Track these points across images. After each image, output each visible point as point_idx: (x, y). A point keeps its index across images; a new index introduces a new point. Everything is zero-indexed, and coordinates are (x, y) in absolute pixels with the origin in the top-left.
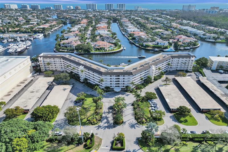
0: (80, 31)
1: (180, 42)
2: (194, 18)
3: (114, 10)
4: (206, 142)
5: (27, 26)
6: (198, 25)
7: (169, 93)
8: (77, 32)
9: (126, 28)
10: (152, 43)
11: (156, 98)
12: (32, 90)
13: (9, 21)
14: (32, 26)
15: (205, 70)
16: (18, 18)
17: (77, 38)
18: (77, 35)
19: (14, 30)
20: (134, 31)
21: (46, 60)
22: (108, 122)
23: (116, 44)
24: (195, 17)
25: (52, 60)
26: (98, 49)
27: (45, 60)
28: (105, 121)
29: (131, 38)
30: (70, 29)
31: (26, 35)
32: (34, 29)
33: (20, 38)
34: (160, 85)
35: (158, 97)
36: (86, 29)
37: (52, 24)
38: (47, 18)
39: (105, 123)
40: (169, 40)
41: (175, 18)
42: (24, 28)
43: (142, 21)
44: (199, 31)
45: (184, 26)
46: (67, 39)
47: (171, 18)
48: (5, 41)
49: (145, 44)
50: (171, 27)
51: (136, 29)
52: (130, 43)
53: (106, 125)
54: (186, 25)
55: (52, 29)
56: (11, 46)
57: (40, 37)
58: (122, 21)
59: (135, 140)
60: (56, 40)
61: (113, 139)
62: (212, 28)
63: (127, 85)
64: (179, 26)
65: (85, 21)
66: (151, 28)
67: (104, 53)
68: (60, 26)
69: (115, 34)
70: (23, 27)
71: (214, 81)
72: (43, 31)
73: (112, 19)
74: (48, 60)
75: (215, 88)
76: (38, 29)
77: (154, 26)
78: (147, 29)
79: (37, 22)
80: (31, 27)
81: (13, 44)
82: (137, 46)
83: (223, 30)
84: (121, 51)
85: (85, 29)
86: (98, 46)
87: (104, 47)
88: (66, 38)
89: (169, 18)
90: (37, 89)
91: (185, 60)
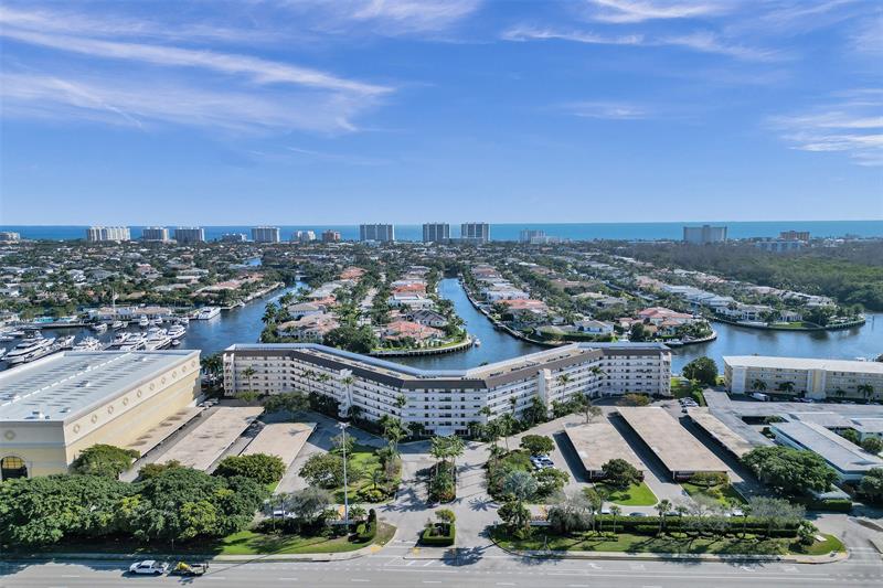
0: (340, 298)
1: (652, 324)
2: (715, 263)
3: (451, 243)
4: (668, 534)
5: (170, 288)
6: (722, 281)
7: (591, 440)
8: (331, 300)
9: (485, 290)
10: (564, 327)
11: (552, 448)
12: (204, 433)
13: (108, 274)
14: (184, 286)
15: (708, 393)
16: (139, 264)
17: (330, 315)
18: (329, 309)
19: (129, 297)
20: (510, 298)
21: (243, 362)
22: (414, 498)
23: (448, 331)
24: (718, 262)
25: (260, 361)
26: (395, 344)
27: (241, 361)
28: (408, 496)
29: (498, 316)
30: (307, 293)
31: (169, 311)
32: (194, 295)
33: (150, 317)
34: (569, 425)
35: (556, 446)
36: (357, 293)
37: (250, 280)
38: (232, 266)
39: (407, 500)
40: (618, 322)
41: (649, 265)
42: (161, 292)
43: (540, 272)
44: (718, 298)
45: (675, 285)
46: (299, 318)
47: (640, 263)
48: (103, 327)
49: (540, 329)
50: (635, 289)
51: (519, 293)
52: (498, 329)
53: (408, 504)
54: (682, 283)
55: (247, 295)
56: (124, 338)
57: (210, 316)
58: (474, 270)
59: (482, 529)
60: (264, 319)
61: (424, 528)
62: (765, 289)
63: (471, 420)
64: (660, 286)
65: (355, 271)
66: (567, 290)
67: (411, 355)
68: (273, 287)
69: (448, 304)
70: (158, 288)
71: (728, 416)
72: (221, 298)
73: (443, 265)
74: (248, 362)
75: (726, 429)
76: (205, 295)
77: (576, 283)
78: (553, 292)
79: (199, 277)
80: (181, 289)
81: (129, 334)
82: (517, 338)
83: (797, 295)
84: (467, 348)
85: (354, 293)
86: (395, 334)
87: (412, 336)
88: (296, 315)
89: (632, 264)
90: (216, 431)
91: (648, 364)
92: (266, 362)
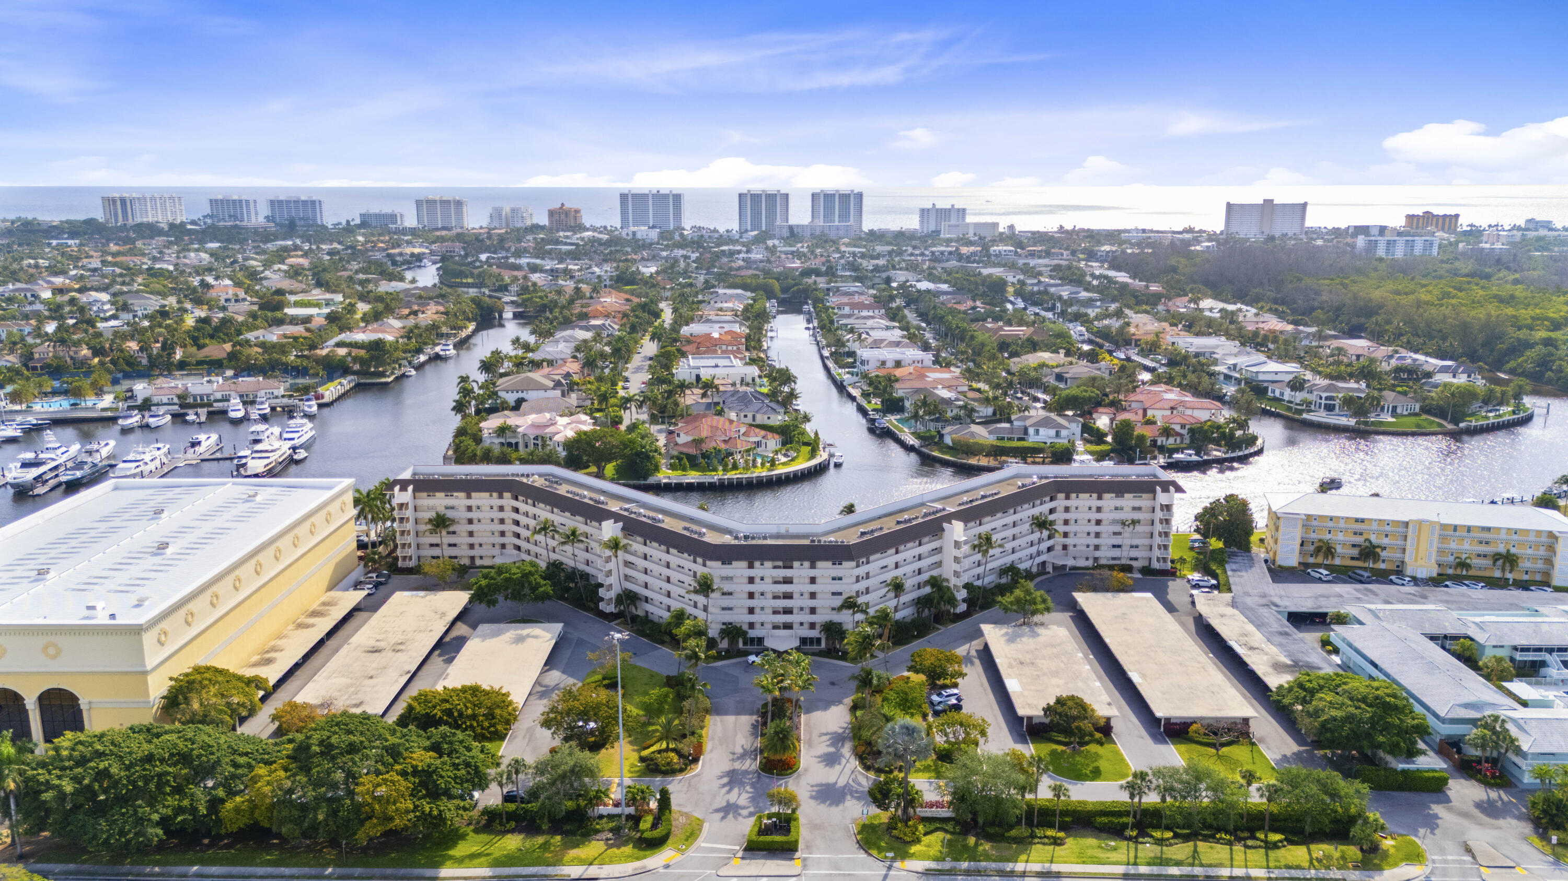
1: (1150, 423)
3: (793, 234)
4: (1143, 832)
5: (274, 335)
6: (1284, 327)
9: (854, 345)
10: (993, 428)
13: (156, 302)
15: (1235, 565)
18: (572, 385)
19: (203, 354)
20: (897, 364)
23: (787, 436)
26: (694, 462)
27: (425, 501)
29: (876, 402)
30: (530, 349)
31: (280, 387)
32: (322, 352)
33: (247, 400)
36: (621, 350)
37: (423, 320)
38: (385, 287)
40: (1091, 416)
42: (259, 345)
43: (956, 302)
44: (1273, 366)
45: (1198, 334)
46: (516, 407)
47: (1138, 285)
49: (951, 434)
50: (1127, 345)
51: (912, 353)
52: (874, 430)
54: (1209, 328)
58: (833, 300)
60: (457, 410)
62: (1360, 346)
63: (826, 620)
64: (1171, 337)
65: (613, 301)
66: (1002, 346)
67: (722, 484)
69: (784, 377)
72: (372, 361)
74: (439, 502)
75: (1257, 637)
76: (341, 352)
77: (1020, 331)
78: (978, 351)
79: (326, 311)
80: (296, 338)
82: (909, 449)
84: (821, 469)
86: (693, 443)
87: (723, 447)
88: (511, 398)
89: (1124, 286)
90: (393, 639)
91: (1134, 509)
92: (469, 502)
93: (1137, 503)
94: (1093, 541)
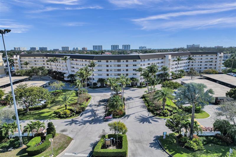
22: (94, 115)
27: (23, 59)
74: (27, 59)
91: (211, 59)
92: (35, 59)
93: (212, 57)
94: (200, 67)
